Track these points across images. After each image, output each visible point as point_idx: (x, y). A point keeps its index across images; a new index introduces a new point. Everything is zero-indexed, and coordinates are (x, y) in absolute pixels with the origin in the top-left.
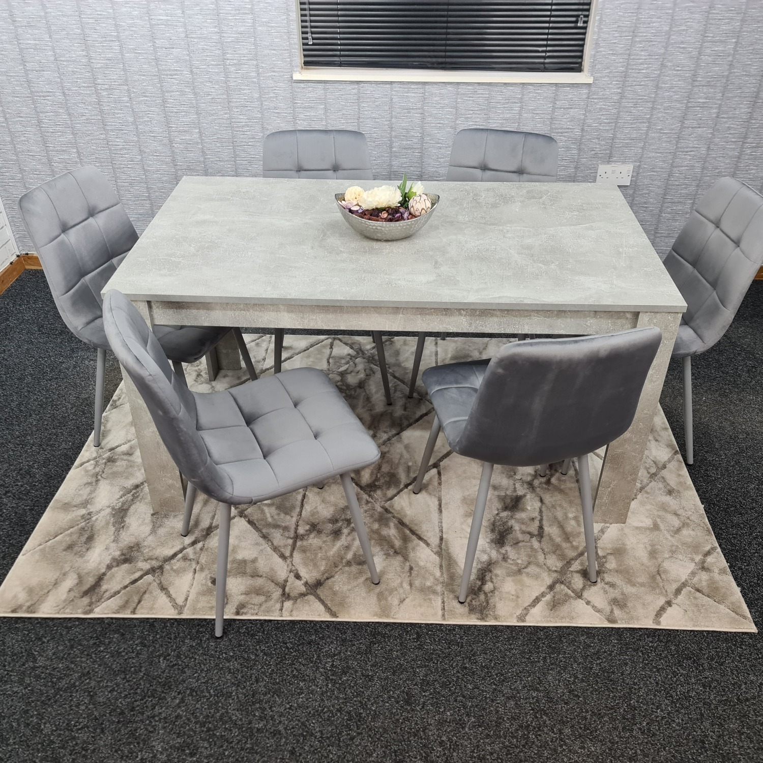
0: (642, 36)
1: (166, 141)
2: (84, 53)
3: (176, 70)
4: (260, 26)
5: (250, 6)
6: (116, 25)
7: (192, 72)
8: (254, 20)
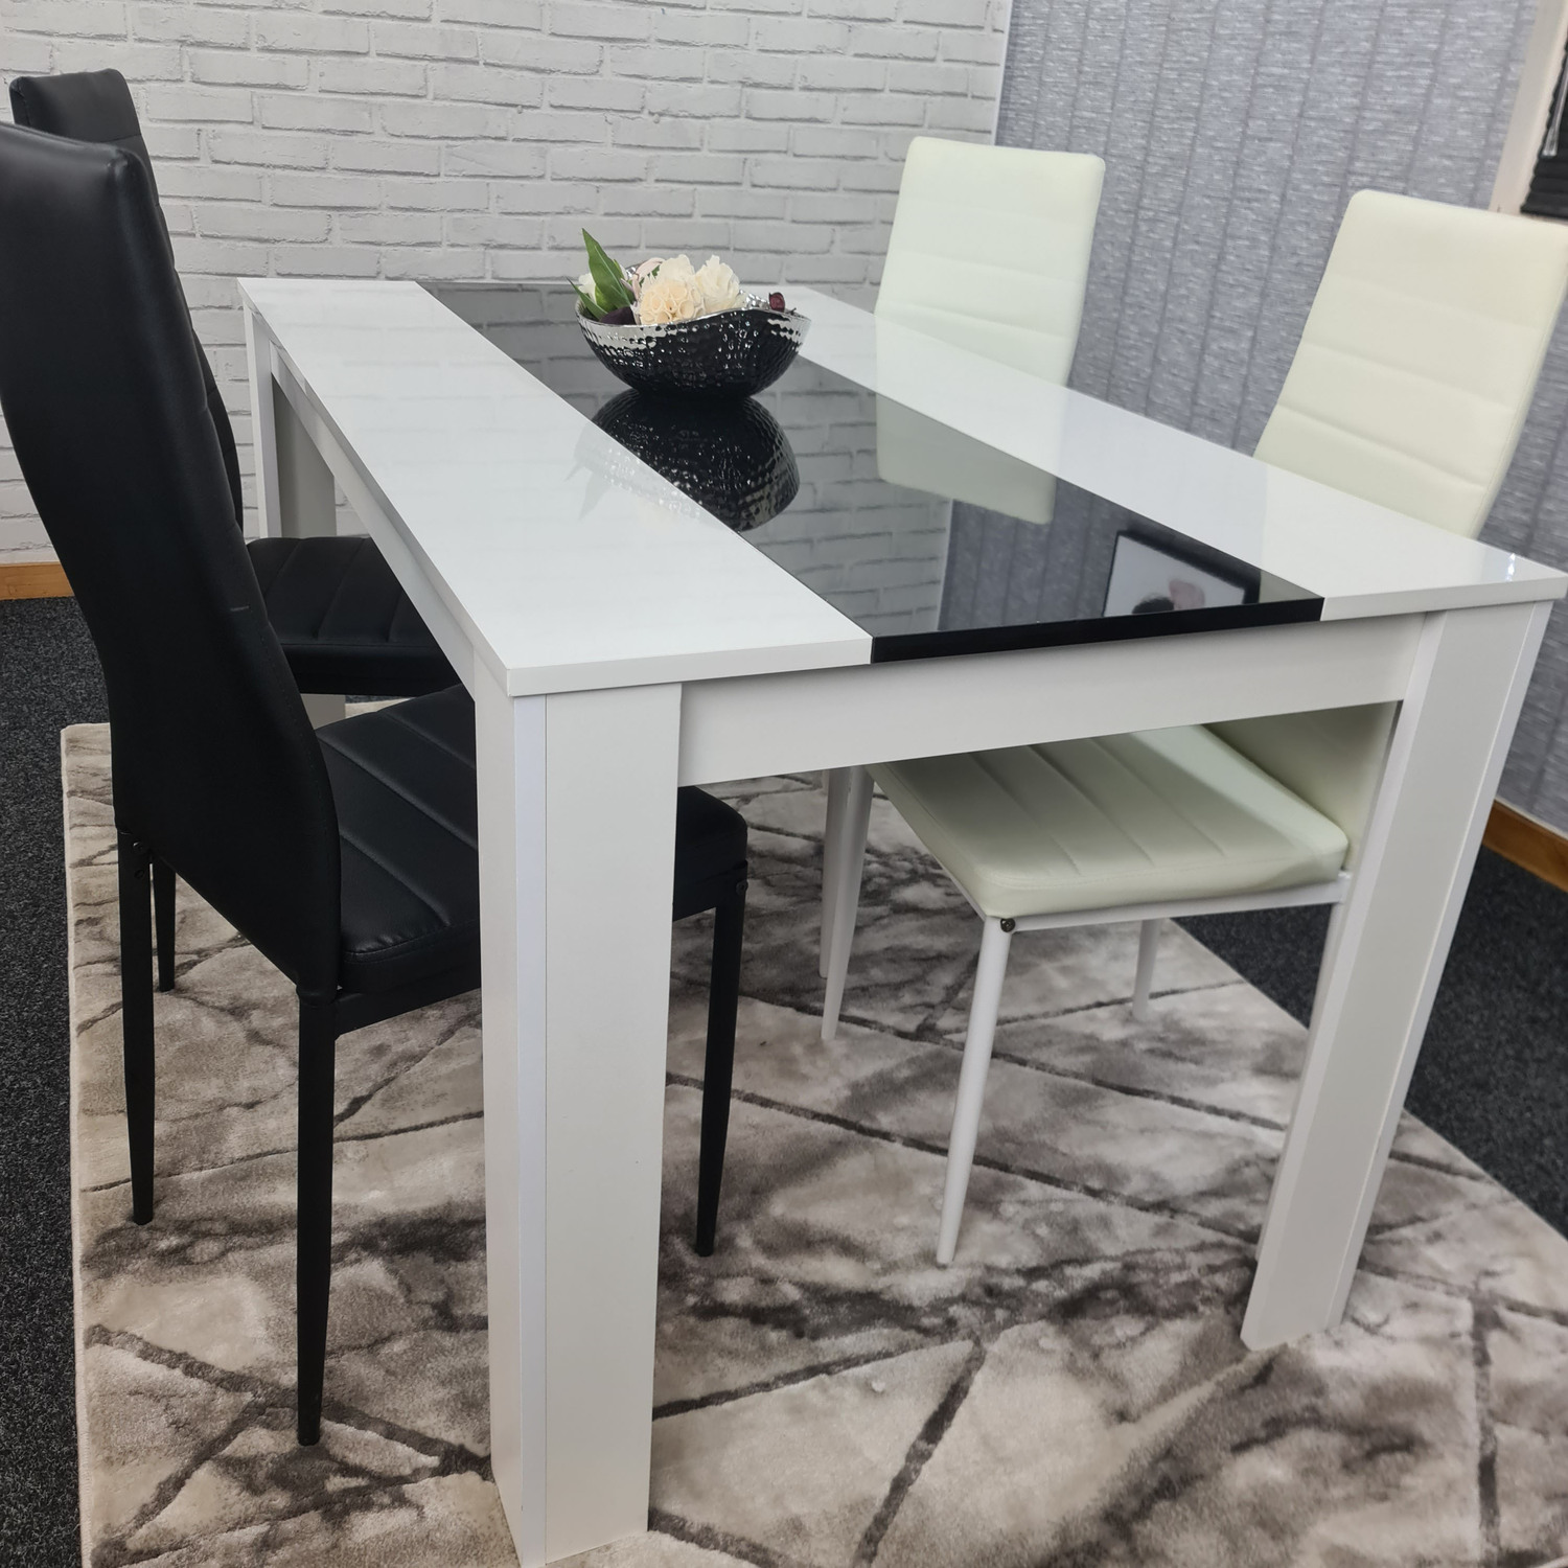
1: (1196, 346)
2: (1143, 142)
3: (1260, 191)
4: (1441, 96)
5: (1433, 46)
6: (1204, 86)
7: (1283, 197)
8: (1433, 79)
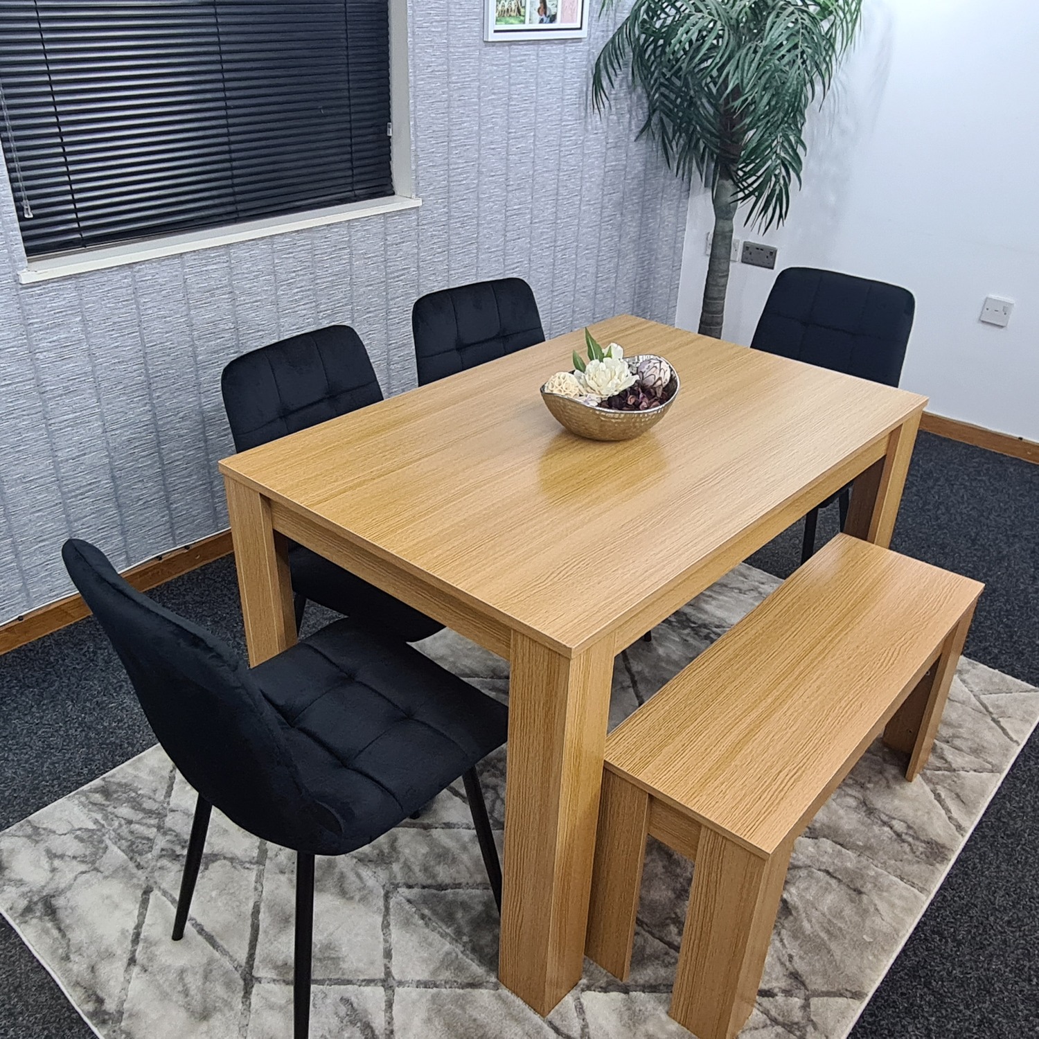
0: (455, 141)
